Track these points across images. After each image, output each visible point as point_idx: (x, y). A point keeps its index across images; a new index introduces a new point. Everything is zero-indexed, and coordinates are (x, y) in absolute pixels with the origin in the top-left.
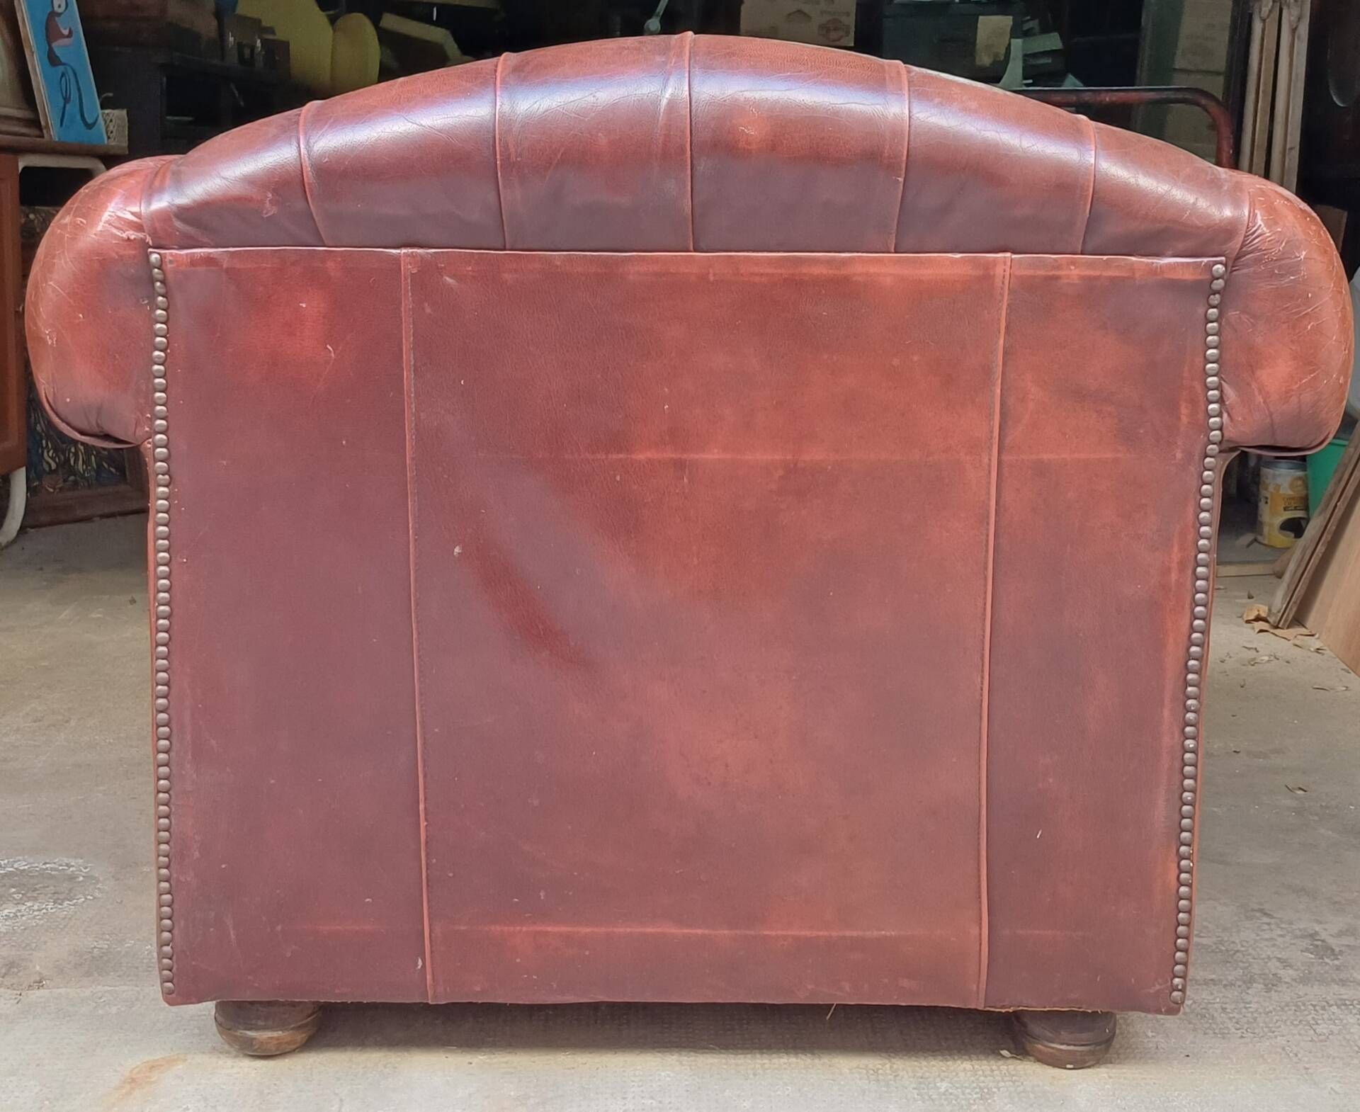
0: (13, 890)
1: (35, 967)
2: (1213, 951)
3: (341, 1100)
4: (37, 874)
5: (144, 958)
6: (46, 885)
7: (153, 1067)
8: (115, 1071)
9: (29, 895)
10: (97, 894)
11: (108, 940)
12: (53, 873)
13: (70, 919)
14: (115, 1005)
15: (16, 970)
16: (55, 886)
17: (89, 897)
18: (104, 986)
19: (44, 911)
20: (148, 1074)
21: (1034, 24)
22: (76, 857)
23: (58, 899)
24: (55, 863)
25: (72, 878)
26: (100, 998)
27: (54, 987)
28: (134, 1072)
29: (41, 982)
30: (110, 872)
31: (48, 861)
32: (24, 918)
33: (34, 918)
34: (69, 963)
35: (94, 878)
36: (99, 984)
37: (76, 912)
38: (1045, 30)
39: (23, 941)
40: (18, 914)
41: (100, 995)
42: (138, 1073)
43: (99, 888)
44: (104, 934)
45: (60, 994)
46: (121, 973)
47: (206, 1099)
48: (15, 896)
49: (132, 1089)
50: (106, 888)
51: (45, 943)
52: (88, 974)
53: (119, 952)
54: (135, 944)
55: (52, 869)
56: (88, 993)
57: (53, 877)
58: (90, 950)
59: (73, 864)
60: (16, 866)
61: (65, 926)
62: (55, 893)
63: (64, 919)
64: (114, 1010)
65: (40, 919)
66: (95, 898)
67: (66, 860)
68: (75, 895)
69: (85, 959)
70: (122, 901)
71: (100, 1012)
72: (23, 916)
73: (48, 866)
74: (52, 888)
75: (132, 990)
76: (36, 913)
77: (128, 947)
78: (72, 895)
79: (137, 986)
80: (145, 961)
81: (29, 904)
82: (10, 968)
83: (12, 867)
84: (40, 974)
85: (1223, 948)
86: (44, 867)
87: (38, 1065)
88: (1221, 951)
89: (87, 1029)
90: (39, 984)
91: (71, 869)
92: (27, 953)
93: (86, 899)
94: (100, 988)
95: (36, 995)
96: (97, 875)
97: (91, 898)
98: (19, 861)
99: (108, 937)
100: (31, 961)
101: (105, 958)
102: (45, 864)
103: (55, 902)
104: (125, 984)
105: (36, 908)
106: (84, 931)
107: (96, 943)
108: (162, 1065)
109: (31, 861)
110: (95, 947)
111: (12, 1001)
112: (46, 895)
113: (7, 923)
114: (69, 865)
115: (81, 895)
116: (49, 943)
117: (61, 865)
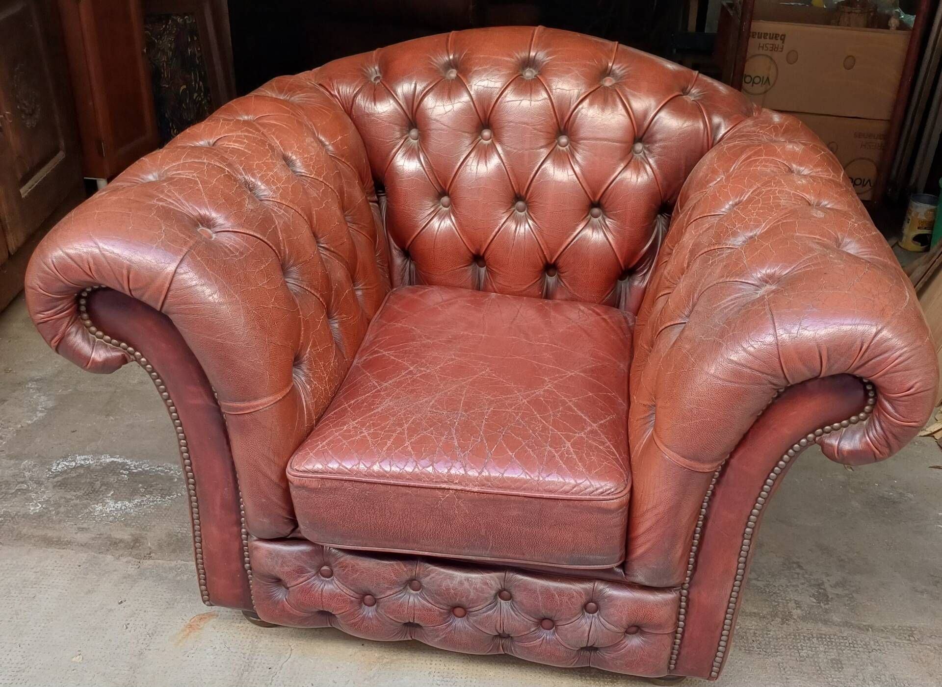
0: (140, 485)
1: (148, 543)
3: (292, 650)
4: (153, 474)
6: (158, 483)
7: (201, 618)
8: (183, 619)
9: (148, 490)
10: (184, 492)
11: (185, 528)
12: (162, 474)
13: (168, 510)
14: (186, 574)
15: (138, 544)
16: (162, 484)
17: (179, 494)
19: (155, 502)
20: (198, 623)
22: (174, 463)
23: (163, 494)
24: (163, 467)
25: (171, 479)
26: (179, 569)
27: (157, 559)
28: (192, 621)
29: (150, 554)
31: (160, 465)
32: (145, 507)
33: (150, 507)
34: (165, 542)
35: (183, 480)
36: (179, 559)
37: (171, 505)
39: (143, 524)
40: (142, 503)
41: (179, 566)
42: (194, 622)
44: (185, 523)
45: (159, 564)
47: (225, 643)
48: (141, 489)
49: (190, 632)
51: (154, 526)
52: (174, 551)
55: (162, 471)
56: (174, 563)
57: (161, 477)
58: (176, 534)
59: (172, 468)
60: (143, 467)
61: (165, 515)
62: (161, 490)
63: (165, 509)
64: (185, 577)
65: (153, 509)
66: (182, 495)
68: (172, 492)
69: (174, 540)
71: (179, 578)
72: (144, 505)
74: (160, 485)
76: (151, 504)
78: (170, 491)
81: (148, 496)
82: (136, 543)
83: (141, 468)
84: (150, 548)
86: (157, 469)
87: (145, 611)
89: (171, 590)
90: (149, 556)
91: (172, 472)
92: (145, 532)
93: (177, 495)
94: (179, 561)
95: (147, 563)
98: (145, 463)
99: (186, 525)
100: (146, 539)
101: (184, 540)
102: (158, 467)
103: (161, 496)
105: (151, 499)
106: (175, 519)
107: (179, 529)
108: (206, 618)
109: (151, 464)
110: (179, 532)
111: (135, 566)
112: (157, 490)
113: (136, 510)
114: (170, 469)
115: (174, 493)
116: (156, 527)
117: (166, 469)
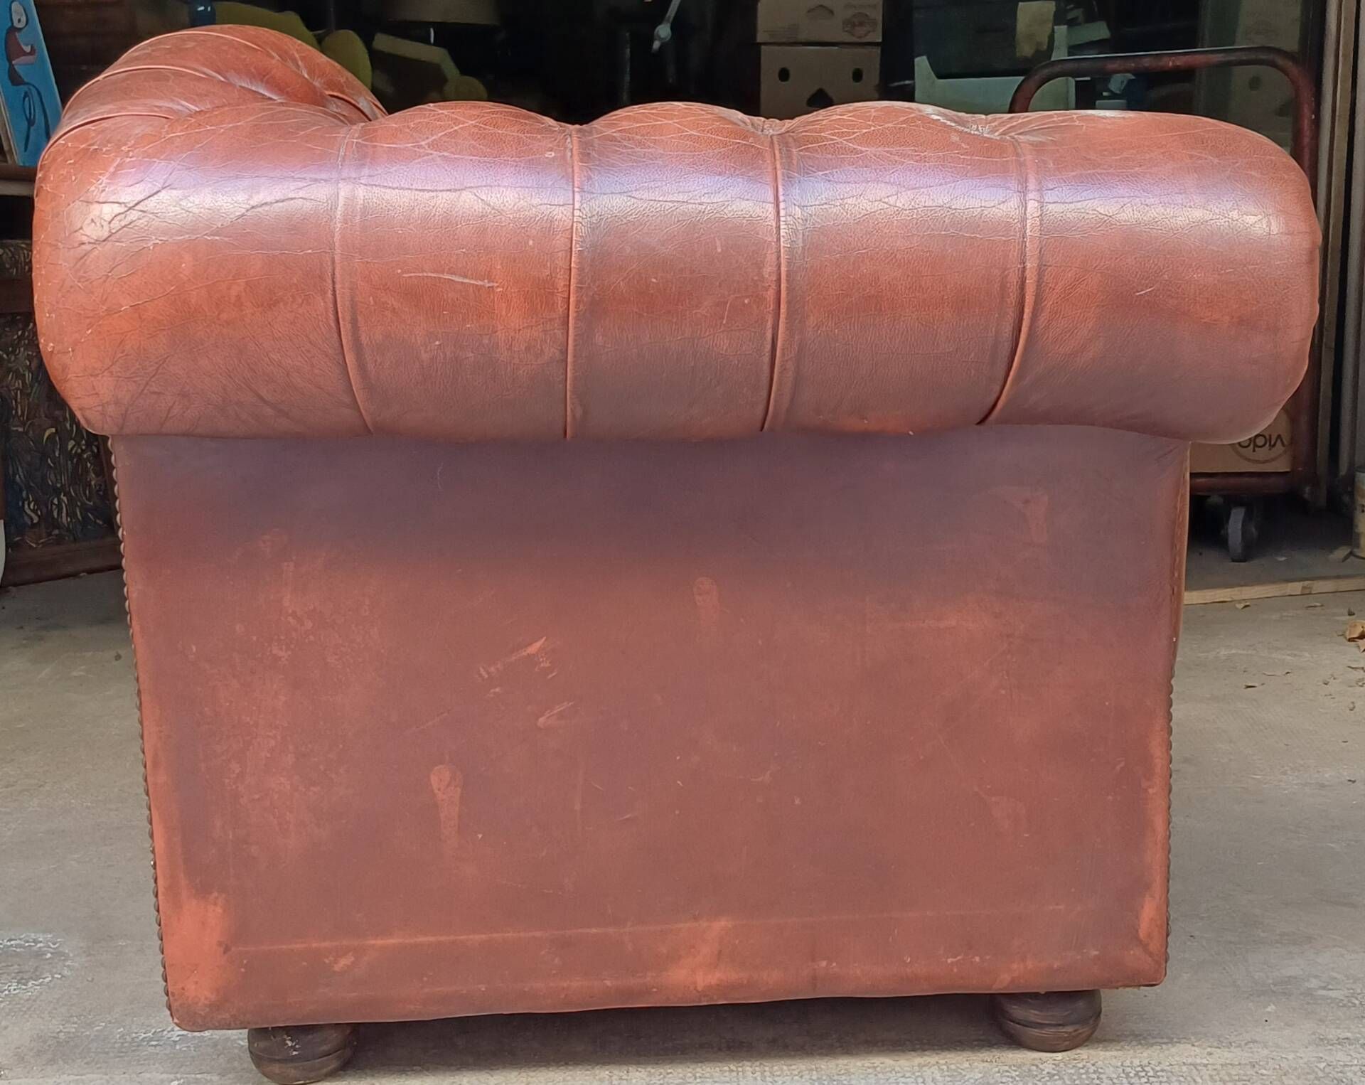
2: (1344, 1006)
5: (115, 1043)
6: (10, 964)
10: (65, 972)
11: (75, 1023)
12: (18, 950)
13: (34, 1001)
16: (19, 965)
17: (56, 976)
18: (69, 1075)
19: (7, 992)
21: (1077, 13)
22: (44, 932)
23: (22, 979)
24: (20, 939)
25: (39, 955)
27: (13, 1078)
30: (81, 948)
31: (13, 937)
34: (32, 1050)
35: (63, 954)
36: (64, 1073)
37: (41, 993)
38: (1090, 18)
43: (68, 966)
44: (72, 1016)
46: (89, 1059)
50: (77, 965)
51: (6, 1028)
52: (52, 1061)
53: (88, 1036)
54: (105, 1027)
55: (17, 947)
57: (17, 954)
58: (55, 1035)
59: (41, 939)
61: (29, 1009)
62: (19, 973)
63: (28, 1000)
65: (2, 1002)
66: (63, 976)
67: (33, 936)
68: (42, 973)
69: (49, 1046)
70: (93, 979)
73: (12, 942)
74: (16, 966)
75: (101, 1079)
77: (97, 1031)
78: (38, 973)
79: (106, 1074)
80: (116, 1045)
85: (1357, 1002)
86: (9, 943)
88: (1355, 1005)
91: (39, 945)
93: (53, 977)
94: (64, 1078)
96: (67, 951)
97: (59, 976)
99: (75, 1019)
101: (72, 1043)
102: (10, 940)
103: (18, 983)
104: (93, 1073)
106: (50, 1014)
107: (61, 1027)
110: (61, 1031)
112: (8, 974)
114: (36, 941)
115: (48, 974)
116: (9, 1029)
117: (28, 942)
